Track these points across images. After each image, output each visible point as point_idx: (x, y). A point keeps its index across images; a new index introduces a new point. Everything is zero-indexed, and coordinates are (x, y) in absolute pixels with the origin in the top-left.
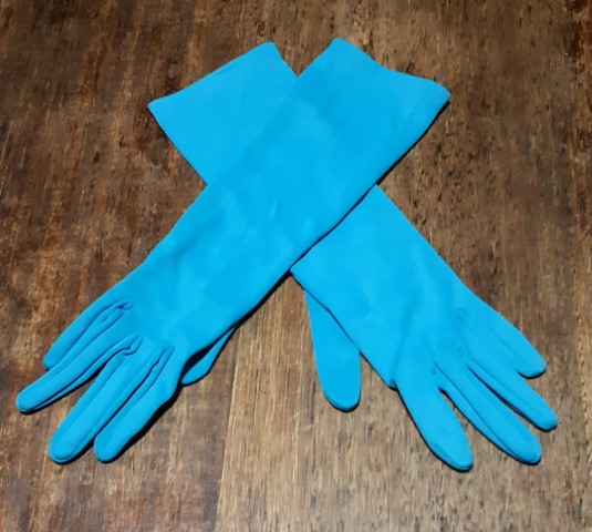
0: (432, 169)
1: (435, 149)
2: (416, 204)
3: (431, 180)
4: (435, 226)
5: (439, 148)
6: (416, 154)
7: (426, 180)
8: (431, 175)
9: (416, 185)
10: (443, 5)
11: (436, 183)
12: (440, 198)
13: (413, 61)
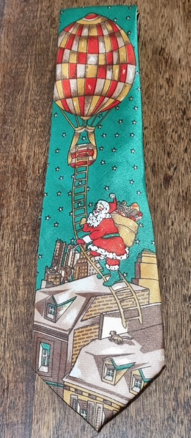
0: (180, 128)
1: (181, 113)
2: (169, 154)
3: (179, 137)
4: (183, 172)
5: (184, 113)
6: (168, 118)
7: (175, 137)
8: (179, 133)
9: (169, 140)
10: (184, 3)
11: (183, 139)
12: (186, 150)
13: (163, 46)
